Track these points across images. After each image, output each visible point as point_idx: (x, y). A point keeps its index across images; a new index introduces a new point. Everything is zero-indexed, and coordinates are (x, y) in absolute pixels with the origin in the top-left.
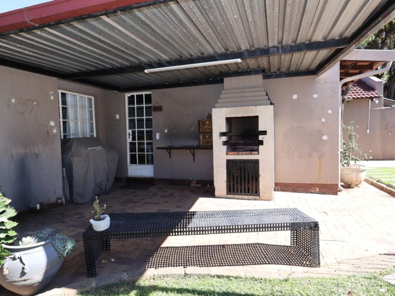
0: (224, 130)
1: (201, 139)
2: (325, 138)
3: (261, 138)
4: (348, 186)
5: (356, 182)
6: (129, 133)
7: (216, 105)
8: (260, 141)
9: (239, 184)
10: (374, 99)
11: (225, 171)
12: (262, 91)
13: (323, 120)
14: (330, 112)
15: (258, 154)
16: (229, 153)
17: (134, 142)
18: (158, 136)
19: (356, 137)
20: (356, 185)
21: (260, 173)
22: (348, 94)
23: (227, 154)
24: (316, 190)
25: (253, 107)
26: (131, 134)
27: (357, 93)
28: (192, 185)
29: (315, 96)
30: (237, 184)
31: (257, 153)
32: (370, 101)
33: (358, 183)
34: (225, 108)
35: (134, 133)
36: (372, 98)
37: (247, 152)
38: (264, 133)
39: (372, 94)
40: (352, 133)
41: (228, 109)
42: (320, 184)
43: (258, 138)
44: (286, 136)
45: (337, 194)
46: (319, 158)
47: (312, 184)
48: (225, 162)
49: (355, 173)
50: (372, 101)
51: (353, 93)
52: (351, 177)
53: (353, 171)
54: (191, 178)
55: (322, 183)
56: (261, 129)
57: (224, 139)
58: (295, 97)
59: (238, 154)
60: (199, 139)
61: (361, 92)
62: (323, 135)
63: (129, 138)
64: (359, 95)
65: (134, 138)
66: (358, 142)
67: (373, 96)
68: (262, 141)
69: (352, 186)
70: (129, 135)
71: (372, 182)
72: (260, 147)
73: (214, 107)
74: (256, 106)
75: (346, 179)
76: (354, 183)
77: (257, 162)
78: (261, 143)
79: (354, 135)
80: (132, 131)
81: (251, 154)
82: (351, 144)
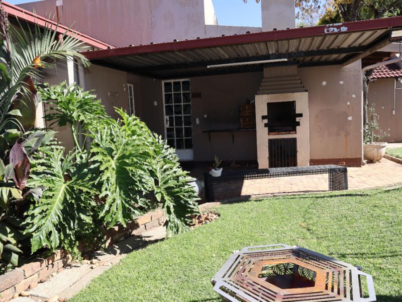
0: (266, 114)
1: (242, 123)
2: (350, 118)
3: (298, 119)
4: (371, 161)
5: (377, 157)
6: (167, 119)
7: (258, 92)
8: (298, 122)
9: (280, 159)
10: (399, 79)
11: (267, 149)
12: (297, 80)
13: (348, 103)
14: (354, 96)
15: (296, 133)
16: (270, 133)
17: (171, 127)
18: (198, 121)
19: (377, 117)
20: (377, 161)
21: (298, 150)
22: (373, 74)
23: (269, 134)
24: (343, 163)
25: (291, 94)
26: (168, 119)
27: (382, 72)
28: (232, 165)
29: (341, 82)
30: (278, 160)
31: (294, 132)
32: (395, 80)
33: (379, 159)
34: (267, 95)
35: (171, 118)
36: (396, 78)
37: (287, 132)
38: (301, 115)
39: (397, 73)
40: (374, 114)
41: (269, 95)
42: (347, 158)
43: (296, 120)
44: (317, 117)
45: (361, 167)
46: (346, 136)
47: (340, 159)
48: (267, 141)
49: (376, 149)
50: (397, 80)
51: (378, 72)
52: (373, 153)
53: (375, 148)
54: (231, 160)
55: (348, 157)
56: (298, 111)
57: (266, 121)
58: (324, 83)
59: (279, 134)
60: (240, 123)
61: (386, 71)
62: (349, 116)
63: (167, 123)
64: (384, 74)
65: (171, 124)
66: (378, 121)
67: (398, 75)
68: (299, 122)
69: (374, 161)
70: (167, 121)
71: (392, 158)
72: (297, 127)
73: (257, 94)
74: (293, 92)
75: (370, 155)
76: (376, 159)
77: (295, 140)
78: (298, 124)
79: (375, 116)
80: (170, 117)
81: (290, 134)
82: (373, 124)
